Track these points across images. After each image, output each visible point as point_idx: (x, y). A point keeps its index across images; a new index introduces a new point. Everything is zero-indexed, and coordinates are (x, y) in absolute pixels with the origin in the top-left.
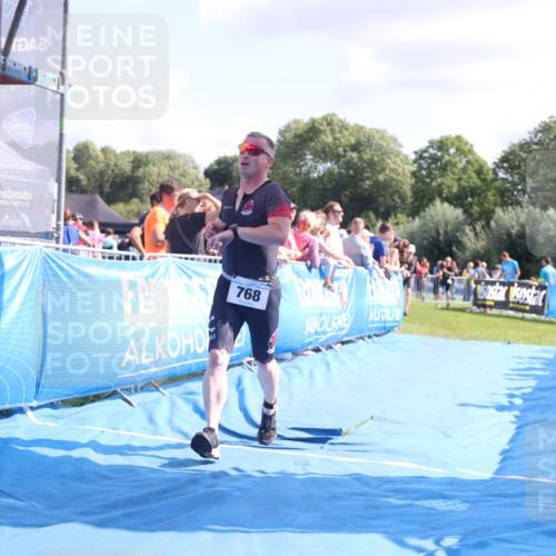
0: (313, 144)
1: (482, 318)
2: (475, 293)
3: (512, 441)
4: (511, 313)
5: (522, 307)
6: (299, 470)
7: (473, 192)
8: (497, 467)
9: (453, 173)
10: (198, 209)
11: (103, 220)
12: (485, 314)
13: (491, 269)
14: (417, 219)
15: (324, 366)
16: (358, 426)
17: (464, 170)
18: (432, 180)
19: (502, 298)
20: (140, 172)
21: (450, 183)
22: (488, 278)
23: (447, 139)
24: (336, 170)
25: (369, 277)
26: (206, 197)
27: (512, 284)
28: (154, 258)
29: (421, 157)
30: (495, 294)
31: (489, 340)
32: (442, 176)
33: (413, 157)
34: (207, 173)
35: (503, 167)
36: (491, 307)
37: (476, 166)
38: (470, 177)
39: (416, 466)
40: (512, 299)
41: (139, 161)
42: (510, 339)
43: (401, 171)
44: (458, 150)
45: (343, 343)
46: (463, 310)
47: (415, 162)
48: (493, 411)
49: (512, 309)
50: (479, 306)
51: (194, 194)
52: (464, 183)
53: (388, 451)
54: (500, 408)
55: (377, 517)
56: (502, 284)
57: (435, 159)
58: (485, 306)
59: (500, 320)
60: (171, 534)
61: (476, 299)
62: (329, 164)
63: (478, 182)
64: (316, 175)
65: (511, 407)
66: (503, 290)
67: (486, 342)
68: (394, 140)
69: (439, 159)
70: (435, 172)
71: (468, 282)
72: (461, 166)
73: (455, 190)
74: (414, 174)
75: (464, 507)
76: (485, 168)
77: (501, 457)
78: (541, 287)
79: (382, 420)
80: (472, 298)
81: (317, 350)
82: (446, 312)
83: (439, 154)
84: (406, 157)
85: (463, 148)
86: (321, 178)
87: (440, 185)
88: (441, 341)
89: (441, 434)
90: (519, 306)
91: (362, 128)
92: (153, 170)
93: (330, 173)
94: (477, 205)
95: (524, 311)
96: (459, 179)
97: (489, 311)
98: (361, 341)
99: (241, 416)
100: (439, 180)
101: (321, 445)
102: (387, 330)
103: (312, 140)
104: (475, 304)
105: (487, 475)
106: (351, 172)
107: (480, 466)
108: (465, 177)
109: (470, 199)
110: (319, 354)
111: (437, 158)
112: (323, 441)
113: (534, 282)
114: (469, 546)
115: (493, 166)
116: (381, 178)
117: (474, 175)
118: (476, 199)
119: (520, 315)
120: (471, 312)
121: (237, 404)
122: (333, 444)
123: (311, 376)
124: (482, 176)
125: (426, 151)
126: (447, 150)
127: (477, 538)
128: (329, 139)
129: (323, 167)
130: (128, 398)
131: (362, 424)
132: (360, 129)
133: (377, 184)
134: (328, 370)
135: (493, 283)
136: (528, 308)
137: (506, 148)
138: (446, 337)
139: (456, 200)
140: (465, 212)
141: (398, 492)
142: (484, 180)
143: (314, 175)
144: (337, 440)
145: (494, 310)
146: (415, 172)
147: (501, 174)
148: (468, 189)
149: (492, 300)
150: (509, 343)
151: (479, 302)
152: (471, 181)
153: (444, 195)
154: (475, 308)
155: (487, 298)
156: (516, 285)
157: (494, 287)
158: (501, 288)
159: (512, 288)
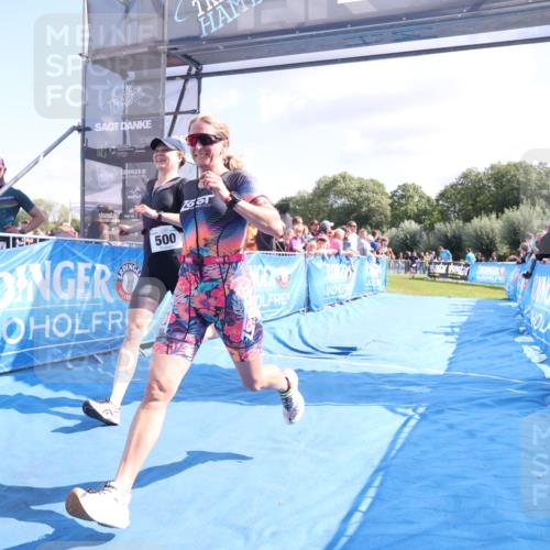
0: (335, 188)
1: (431, 283)
2: (429, 269)
3: (455, 352)
4: (450, 280)
5: (456, 276)
6: (334, 370)
7: (425, 212)
8: (446, 367)
9: (413, 202)
12: (434, 281)
13: (437, 255)
14: (394, 229)
15: (346, 313)
16: (366, 345)
19: (443, 271)
21: (412, 208)
22: (436, 260)
24: (347, 203)
27: (449, 264)
29: (394, 195)
30: (440, 269)
31: (438, 295)
33: (390, 195)
35: (442, 198)
36: (438, 277)
37: (426, 199)
39: (400, 367)
40: (450, 272)
42: (450, 295)
43: (385, 203)
46: (421, 279)
47: (391, 197)
48: (443, 335)
49: (450, 278)
50: (431, 277)
52: (420, 208)
53: (384, 359)
54: (447, 334)
55: (379, 396)
56: (445, 264)
57: (403, 197)
58: (434, 277)
59: (443, 284)
60: (264, 407)
61: (429, 273)
62: (343, 200)
63: (428, 207)
65: (453, 333)
66: (445, 267)
67: (437, 298)
68: (381, 185)
73: (415, 211)
75: (428, 390)
76: (431, 200)
77: (448, 362)
78: (467, 265)
79: (379, 341)
80: (427, 272)
81: (341, 304)
82: (412, 281)
84: (387, 195)
85: (416, 189)
86: (338, 208)
87: (406, 210)
88: (411, 296)
90: (454, 276)
91: (362, 179)
93: (344, 205)
94: (428, 220)
95: (457, 279)
96: (417, 205)
97: (437, 279)
98: (365, 298)
99: (300, 341)
100: (405, 207)
101: (343, 357)
103: (334, 186)
104: (429, 275)
105: (441, 372)
106: (356, 203)
107: (437, 367)
108: (420, 204)
109: (423, 217)
111: (404, 194)
112: (347, 354)
113: (463, 262)
114: (432, 413)
115: (436, 198)
116: (373, 205)
118: (427, 216)
119: (455, 281)
120: (427, 280)
121: (298, 334)
122: (352, 355)
123: (338, 317)
124: (430, 204)
125: (396, 192)
127: (437, 409)
128: (343, 185)
129: (340, 202)
131: (368, 344)
132: (360, 180)
133: (370, 210)
134: (348, 315)
135: (439, 264)
136: (459, 277)
137: (443, 189)
138: (413, 294)
139: (418, 219)
141: (390, 382)
142: (431, 206)
143: (335, 206)
144: (354, 353)
145: (440, 279)
146: (391, 203)
147: (441, 202)
148: (422, 211)
149: (439, 273)
150: (449, 297)
151: (431, 274)
152: (424, 206)
153: (409, 215)
154: (429, 278)
155: (436, 272)
156: (452, 264)
157: (439, 266)
158: (443, 266)
159: (449, 266)
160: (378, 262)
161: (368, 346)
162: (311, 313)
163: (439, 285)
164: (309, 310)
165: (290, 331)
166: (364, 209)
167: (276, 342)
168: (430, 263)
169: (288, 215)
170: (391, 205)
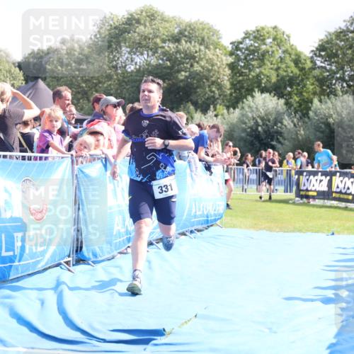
1: (300, 208)
2: (298, 184)
3: (338, 335)
4: (335, 203)
5: (345, 197)
7: (291, 81)
9: (271, 64)
12: (308, 204)
15: (147, 263)
16: (183, 324)
17: (282, 59)
18: (250, 71)
21: (269, 73)
22: (310, 168)
23: (263, 29)
24: (154, 61)
25: (188, 170)
27: (332, 174)
29: (237, 48)
30: (317, 184)
31: (312, 231)
32: (260, 67)
33: (230, 48)
35: (320, 56)
36: (314, 197)
37: (293, 57)
38: (287, 67)
40: (334, 189)
42: (334, 229)
43: (220, 63)
44: (274, 39)
46: (286, 202)
47: (231, 54)
48: (319, 304)
49: (335, 199)
50: (302, 197)
52: (281, 72)
54: (327, 301)
56: (325, 174)
57: (252, 51)
58: (307, 197)
59: (323, 210)
61: (299, 190)
63: (296, 71)
64: (133, 68)
66: (326, 180)
67: (309, 233)
70: (253, 63)
72: (278, 55)
73: (274, 79)
76: (303, 57)
77: (328, 351)
80: (294, 188)
82: (269, 204)
83: (256, 45)
84: (224, 47)
85: (279, 40)
87: (258, 76)
88: (264, 234)
89: (267, 331)
90: (342, 196)
93: (149, 64)
94: (296, 94)
95: (347, 201)
96: (278, 69)
97: (312, 202)
98: (183, 237)
99: (60, 318)
100: (258, 70)
101: (144, 346)
102: (209, 224)
103: (127, 32)
104: (298, 195)
106: (168, 63)
108: (283, 66)
109: (289, 89)
112: (146, 342)
115: (311, 55)
116: (197, 68)
117: (292, 64)
118: (295, 87)
119: (343, 205)
120: (294, 203)
121: (55, 307)
122: (156, 345)
124: (300, 65)
125: (241, 43)
126: (264, 39)
129: (140, 60)
131: (186, 323)
133: (193, 75)
134: (150, 268)
135: (315, 174)
136: (350, 197)
138: (270, 230)
139: (277, 90)
140: (287, 104)
142: (302, 69)
143: (131, 68)
144: (160, 340)
145: (317, 200)
146: (232, 63)
147: (319, 63)
148: (288, 78)
149: (315, 191)
150: (333, 234)
151: (302, 193)
152: (289, 70)
153: (263, 85)
154: (297, 199)
155: (309, 189)
156: (338, 174)
157: (316, 177)
158: (323, 178)
159: (334, 178)
160: (208, 168)
161: (185, 326)
162: (81, 267)
163: (317, 213)
164: (80, 261)
165: (43, 303)
166: (183, 75)
167: (14, 321)
168: (300, 173)
170: (232, 66)
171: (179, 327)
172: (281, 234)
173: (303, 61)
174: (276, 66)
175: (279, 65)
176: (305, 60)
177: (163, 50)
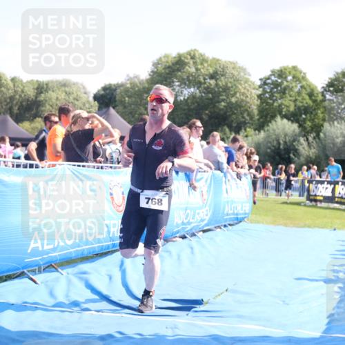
0: (180, 73)
1: (310, 209)
2: (308, 190)
4: (337, 206)
6: (169, 333)
7: (306, 110)
8: (325, 327)
9: (291, 96)
10: (87, 127)
11: (12, 136)
12: (316, 206)
13: (320, 171)
14: (262, 132)
15: (190, 250)
16: (216, 296)
17: (299, 93)
18: (274, 101)
19: (329, 194)
20: (42, 97)
21: (288, 104)
23: (285, 69)
24: (198, 94)
25: (224, 178)
26: (93, 117)
27: (337, 183)
28: (54, 166)
29: (265, 84)
30: (324, 191)
31: (319, 227)
32: (281, 98)
33: (259, 83)
34: (96, 98)
35: (329, 91)
36: (321, 201)
37: (309, 90)
38: (303, 99)
39: (261, 328)
40: (337, 195)
41: (41, 88)
42: (336, 226)
43: (251, 96)
44: (294, 77)
45: (204, 231)
46: (298, 204)
47: (260, 87)
48: (322, 283)
49: (337, 203)
50: (311, 201)
51: (85, 114)
52: (299, 104)
53: (239, 316)
54: (327, 281)
56: (329, 183)
57: (276, 85)
58: (316, 201)
59: (328, 211)
61: (309, 195)
62: (192, 90)
63: (310, 102)
64: (182, 98)
66: (330, 187)
67: (317, 229)
68: (244, 70)
69: (280, 85)
70: (276, 95)
71: (303, 181)
72: (296, 90)
73: (292, 109)
74: (259, 97)
76: (315, 92)
77: (327, 321)
79: (234, 291)
80: (306, 194)
81: (184, 237)
82: (286, 206)
83: (279, 81)
84: (253, 84)
85: (298, 76)
86: (186, 101)
87: (280, 106)
88: (280, 229)
89: (281, 303)
90: (343, 200)
91: (218, 60)
92: (52, 95)
93: (193, 96)
94: (309, 121)
96: (295, 101)
97: (319, 204)
98: (219, 230)
99: (124, 290)
100: (279, 101)
101: (188, 312)
102: (239, 221)
103: (179, 70)
104: (308, 199)
105: (317, 334)
106: (210, 95)
107: (312, 327)
108: (300, 98)
109: (304, 116)
110: (185, 240)
111: (277, 84)
112: (189, 309)
115: (322, 90)
116: (233, 100)
117: (307, 97)
118: (308, 115)
119: (343, 207)
120: (305, 205)
121: (119, 281)
122: (196, 311)
123: (179, 258)
124: (313, 98)
125: (268, 79)
126: (286, 78)
128: (193, 70)
129: (187, 92)
130: (33, 277)
131: (219, 295)
133: (230, 106)
134: (192, 253)
135: (322, 182)
137: (332, 76)
138: (286, 225)
139: (293, 117)
140: (300, 126)
142: (315, 101)
144: (199, 308)
145: (323, 203)
146: (261, 95)
147: (328, 96)
148: (302, 108)
149: (322, 196)
150: (335, 230)
151: (311, 197)
152: (305, 102)
153: (284, 113)
154: (308, 202)
155: (317, 194)
156: (340, 183)
157: (323, 185)
158: (329, 185)
159: (337, 186)
161: (219, 297)
163: (321, 213)
165: (110, 278)
167: (89, 291)
169: (112, 111)
171: (214, 298)
172: (294, 229)
173: (315, 95)
174: (294, 98)
175: (297, 98)
176: (317, 94)
177: (206, 86)
